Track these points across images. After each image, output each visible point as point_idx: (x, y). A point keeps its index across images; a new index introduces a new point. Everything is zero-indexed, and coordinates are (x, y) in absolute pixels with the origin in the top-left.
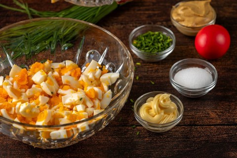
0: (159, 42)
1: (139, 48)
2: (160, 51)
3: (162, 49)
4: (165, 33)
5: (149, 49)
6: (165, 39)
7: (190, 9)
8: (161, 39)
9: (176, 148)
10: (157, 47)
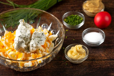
1: (67, 23)
4: (80, 16)
5: (72, 23)
6: (80, 18)
7: (92, 4)
8: (78, 19)
9: (85, 71)
10: (76, 22)
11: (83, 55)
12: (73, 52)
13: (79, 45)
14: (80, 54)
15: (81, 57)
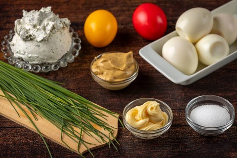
7: (110, 62)
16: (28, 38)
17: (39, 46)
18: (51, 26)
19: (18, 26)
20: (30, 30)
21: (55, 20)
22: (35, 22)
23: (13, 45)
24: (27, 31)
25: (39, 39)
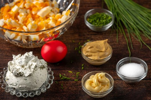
0: (103, 19)
1: (91, 23)
2: (105, 25)
3: (105, 23)
4: (107, 14)
5: (97, 24)
6: (107, 17)
8: (105, 18)
10: (102, 22)
11: (106, 86)
12: (93, 83)
13: (101, 72)
14: (102, 85)
15: (104, 88)
16: (19, 75)
17: (26, 80)
18: (34, 65)
19: (10, 66)
20: (19, 69)
21: (36, 61)
22: (23, 63)
23: (8, 79)
24: (17, 70)
25: (26, 75)
